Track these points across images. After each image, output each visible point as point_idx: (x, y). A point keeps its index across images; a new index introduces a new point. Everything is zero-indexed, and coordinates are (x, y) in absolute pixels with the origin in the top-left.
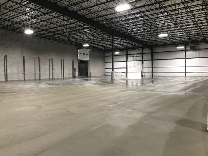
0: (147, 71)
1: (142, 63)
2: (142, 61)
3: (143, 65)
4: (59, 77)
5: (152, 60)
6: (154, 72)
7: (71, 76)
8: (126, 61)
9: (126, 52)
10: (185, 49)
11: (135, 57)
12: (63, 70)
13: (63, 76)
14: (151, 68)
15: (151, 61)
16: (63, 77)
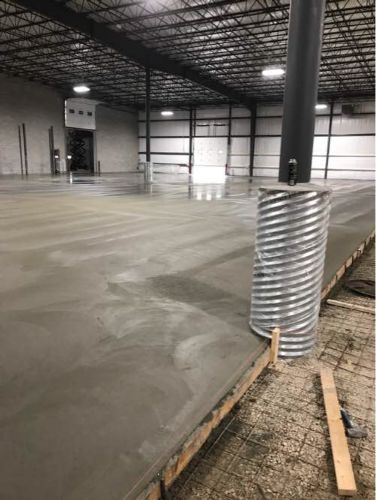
0: (240, 163)
1: (229, 143)
2: (229, 137)
3: (229, 149)
4: (15, 172)
5: (253, 136)
6: (255, 165)
7: (48, 170)
8: (191, 137)
9: (191, 112)
10: (329, 112)
11: (212, 127)
12: (26, 154)
13: (24, 168)
14: (249, 158)
15: (249, 139)
16: (24, 172)
